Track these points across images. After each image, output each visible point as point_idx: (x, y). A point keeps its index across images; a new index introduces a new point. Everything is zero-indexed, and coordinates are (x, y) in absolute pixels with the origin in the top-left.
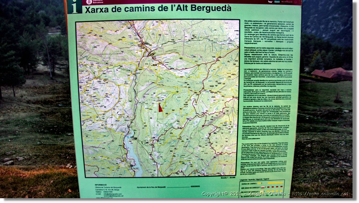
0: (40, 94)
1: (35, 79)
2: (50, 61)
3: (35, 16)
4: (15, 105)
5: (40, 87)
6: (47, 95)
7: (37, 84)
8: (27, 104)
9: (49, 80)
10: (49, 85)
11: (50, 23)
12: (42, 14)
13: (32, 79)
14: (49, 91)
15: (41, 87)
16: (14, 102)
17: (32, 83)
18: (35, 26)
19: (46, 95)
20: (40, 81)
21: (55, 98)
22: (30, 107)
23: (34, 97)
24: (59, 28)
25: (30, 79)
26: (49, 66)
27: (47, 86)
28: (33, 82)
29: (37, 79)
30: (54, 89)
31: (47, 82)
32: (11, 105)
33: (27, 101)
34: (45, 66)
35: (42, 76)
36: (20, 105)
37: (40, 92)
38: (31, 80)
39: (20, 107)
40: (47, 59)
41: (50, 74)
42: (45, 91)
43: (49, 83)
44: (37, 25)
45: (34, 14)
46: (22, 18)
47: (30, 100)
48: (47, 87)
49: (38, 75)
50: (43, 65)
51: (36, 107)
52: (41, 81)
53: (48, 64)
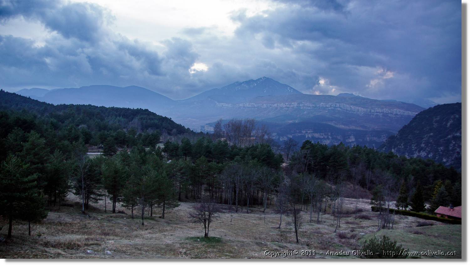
0: (64, 234)
1: (62, 212)
2: (85, 189)
3: (73, 131)
4: (27, 248)
5: (66, 223)
6: (75, 235)
7: (62, 219)
8: (44, 247)
9: (80, 215)
10: (79, 221)
11: (92, 140)
12: (83, 129)
13: (58, 212)
14: (77, 230)
15: (68, 223)
16: (27, 243)
17: (56, 217)
18: (72, 143)
19: (72, 235)
20: (67, 215)
21: (83, 241)
22: (46, 252)
23: (56, 236)
24: (102, 148)
25: (55, 211)
26: (81, 196)
27: (76, 222)
28: (58, 216)
29: (64, 212)
30: (85, 227)
31: (77, 217)
32: (22, 248)
33: (45, 242)
34: (77, 196)
35: (72, 208)
36: (33, 249)
37: (64, 230)
38: (56, 213)
39: (32, 252)
40: (80, 187)
41: (82, 207)
42: (72, 229)
43: (79, 218)
44: (74, 142)
45: (73, 129)
46: (58, 133)
47: (49, 242)
48: (76, 224)
49: (66, 207)
50: (74, 194)
51: (56, 252)
52: (70, 216)
53: (80, 193)
